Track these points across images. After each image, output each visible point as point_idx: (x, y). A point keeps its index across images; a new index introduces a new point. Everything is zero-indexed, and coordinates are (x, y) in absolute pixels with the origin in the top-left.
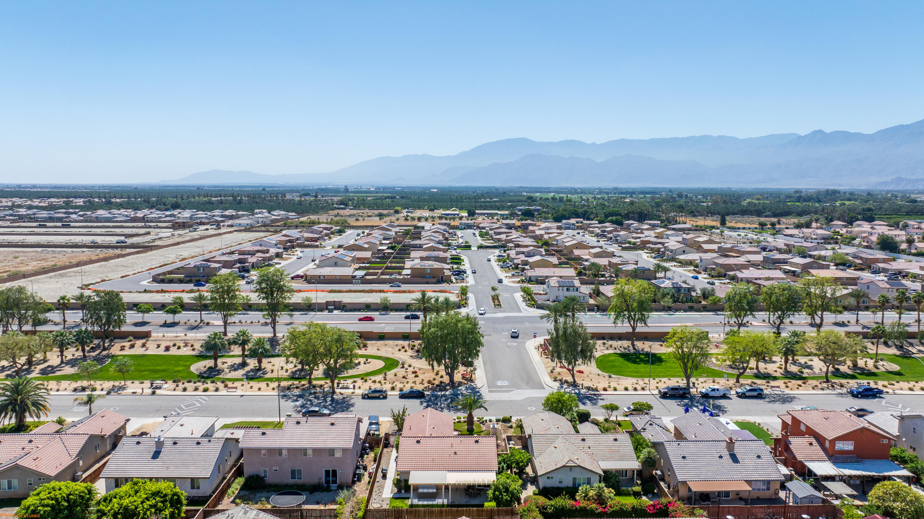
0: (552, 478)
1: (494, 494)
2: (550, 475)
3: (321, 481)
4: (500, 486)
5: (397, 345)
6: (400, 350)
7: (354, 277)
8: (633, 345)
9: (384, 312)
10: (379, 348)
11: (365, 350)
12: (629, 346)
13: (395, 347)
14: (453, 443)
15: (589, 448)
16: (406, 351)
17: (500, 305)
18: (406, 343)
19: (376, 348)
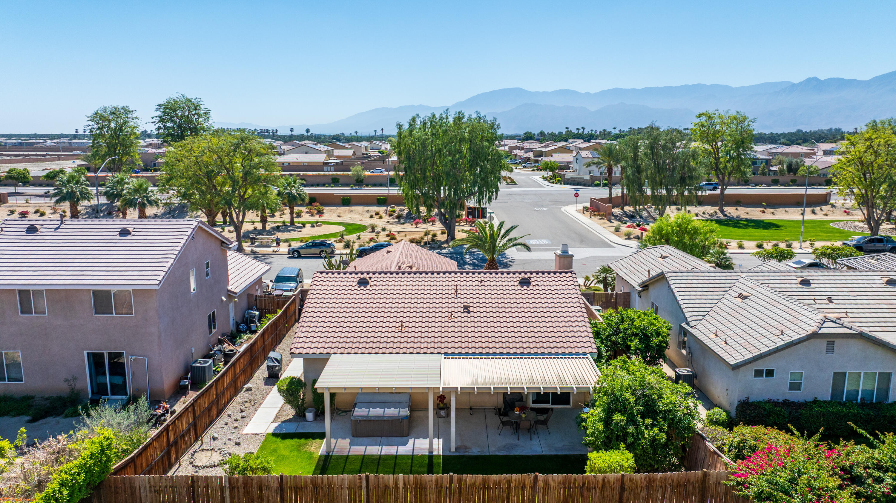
0: (770, 373)
1: (607, 421)
2: (763, 365)
3: (78, 386)
4: (627, 395)
5: (368, 211)
6: (371, 217)
7: (326, 164)
8: (722, 211)
9: (357, 187)
10: (341, 215)
11: (320, 216)
12: (715, 212)
13: (365, 213)
14: (459, 287)
15: (830, 300)
16: (381, 218)
17: (515, 182)
18: (382, 210)
19: (336, 215)
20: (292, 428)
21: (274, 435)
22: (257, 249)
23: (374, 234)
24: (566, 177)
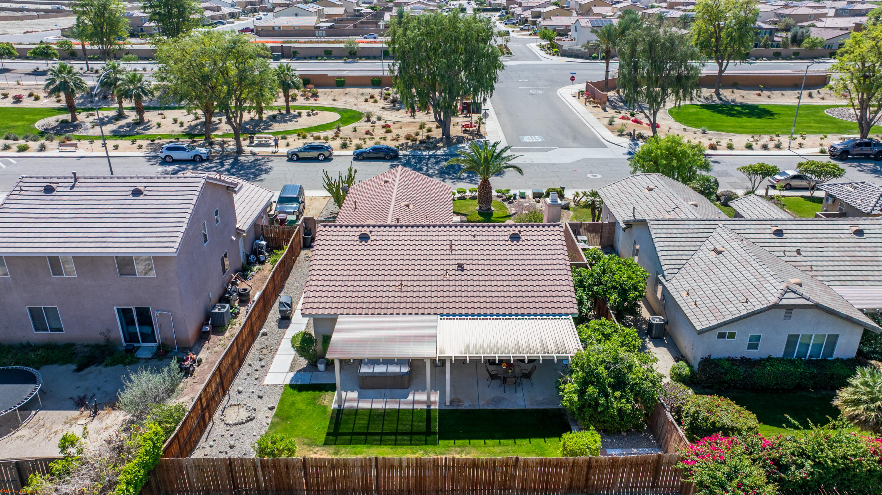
0: (732, 336)
2: (727, 330)
3: (113, 335)
4: (601, 369)
5: (362, 94)
6: (366, 100)
7: (317, 28)
8: (718, 94)
9: (350, 60)
10: (336, 98)
11: (315, 100)
12: (711, 95)
13: (359, 96)
14: (453, 242)
15: (799, 252)
16: (376, 102)
17: (511, 53)
18: (376, 92)
19: (330, 98)
20: (306, 379)
21: (292, 386)
22: (256, 150)
23: (369, 124)
24: (564, 48)
